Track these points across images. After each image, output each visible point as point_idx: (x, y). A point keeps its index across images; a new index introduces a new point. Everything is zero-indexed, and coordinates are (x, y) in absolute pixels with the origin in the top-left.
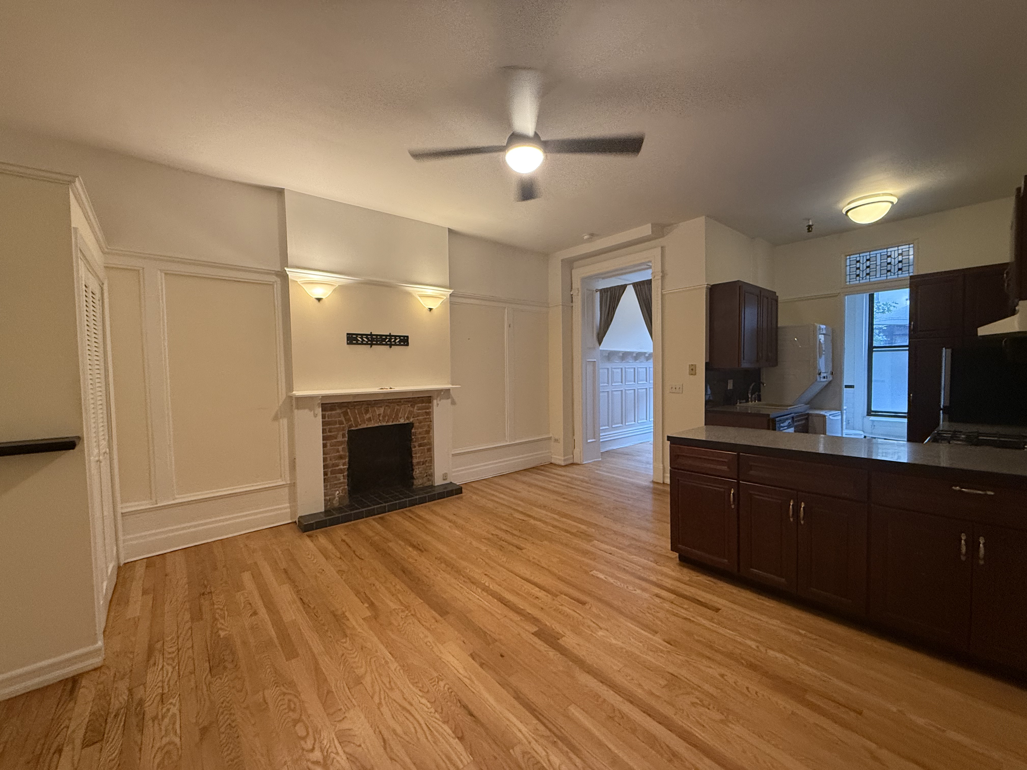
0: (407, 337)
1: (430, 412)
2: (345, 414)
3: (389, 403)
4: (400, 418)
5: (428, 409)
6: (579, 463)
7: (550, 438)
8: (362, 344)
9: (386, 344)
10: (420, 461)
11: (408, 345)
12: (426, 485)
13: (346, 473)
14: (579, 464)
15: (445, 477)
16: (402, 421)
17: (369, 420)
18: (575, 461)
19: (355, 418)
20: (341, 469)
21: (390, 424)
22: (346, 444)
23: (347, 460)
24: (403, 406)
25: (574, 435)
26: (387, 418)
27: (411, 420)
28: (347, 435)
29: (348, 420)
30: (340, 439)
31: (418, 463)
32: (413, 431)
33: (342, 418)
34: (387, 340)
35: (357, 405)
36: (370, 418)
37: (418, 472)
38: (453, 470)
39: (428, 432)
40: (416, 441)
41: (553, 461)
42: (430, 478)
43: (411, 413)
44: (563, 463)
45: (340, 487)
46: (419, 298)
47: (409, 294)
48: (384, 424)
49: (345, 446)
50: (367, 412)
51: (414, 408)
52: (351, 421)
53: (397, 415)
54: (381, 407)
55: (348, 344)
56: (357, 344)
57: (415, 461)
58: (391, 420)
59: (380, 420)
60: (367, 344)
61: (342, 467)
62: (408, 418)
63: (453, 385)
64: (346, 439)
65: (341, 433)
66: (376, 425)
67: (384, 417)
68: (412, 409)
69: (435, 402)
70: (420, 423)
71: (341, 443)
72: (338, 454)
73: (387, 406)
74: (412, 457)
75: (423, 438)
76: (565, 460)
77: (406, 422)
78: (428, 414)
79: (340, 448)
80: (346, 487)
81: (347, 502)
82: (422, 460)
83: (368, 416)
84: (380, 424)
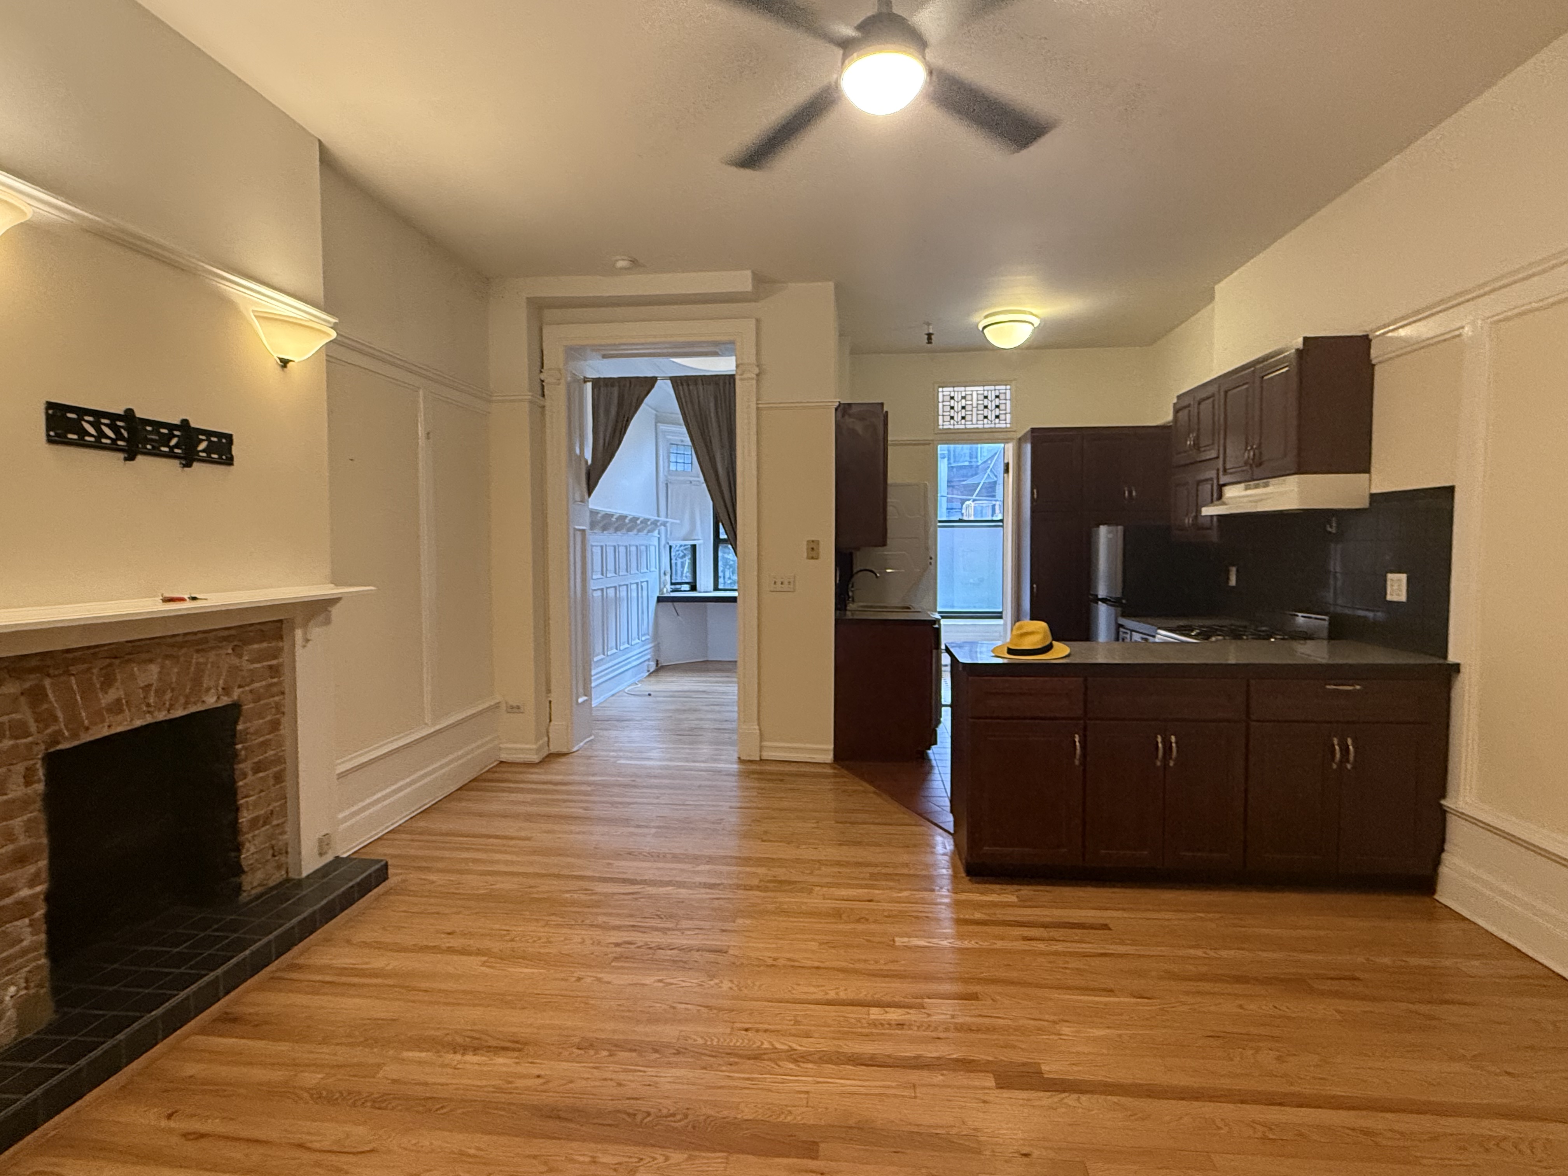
0: (229, 438)
1: (280, 665)
2: (36, 696)
3: (172, 645)
4: (208, 690)
5: (275, 657)
6: (565, 750)
7: (497, 706)
8: (97, 445)
9: (171, 455)
10: (257, 817)
11: (229, 461)
12: (271, 883)
13: (40, 913)
14: (564, 755)
15: (324, 844)
16: (211, 701)
17: (116, 708)
18: (553, 749)
19: (70, 708)
20: (21, 903)
21: (179, 713)
22: (39, 805)
23: (43, 863)
24: (212, 656)
26: (168, 695)
27: (236, 694)
28: (41, 773)
29: (45, 719)
30: (16, 790)
31: (254, 823)
32: (240, 727)
33: (25, 714)
34: (174, 442)
35: (75, 661)
36: (119, 700)
37: (253, 849)
38: (342, 817)
39: (275, 726)
40: (245, 760)
41: (504, 757)
42: (283, 859)
43: (234, 670)
44: (535, 758)
45: (18, 969)
46: (256, 323)
47: (225, 304)
48: (161, 716)
49: (36, 813)
50: (108, 682)
51: (240, 656)
52: (55, 719)
53: (197, 681)
54: (151, 661)
55: (50, 440)
56: (81, 444)
57: (245, 817)
58: (182, 700)
59: (148, 705)
60: (113, 447)
61: (25, 892)
62: (227, 691)
63: (337, 584)
64: (40, 787)
65: (20, 768)
66: (138, 723)
67: (160, 693)
68: (235, 661)
69: (299, 633)
70: (257, 700)
71: (25, 804)
72: (11, 847)
73: (167, 657)
74: (237, 809)
75: (265, 744)
76: (535, 750)
77: (219, 705)
78: (275, 671)
79: (17, 823)
80: (43, 961)
81: (46, 1014)
82: (262, 812)
83: (112, 695)
84: (149, 719)
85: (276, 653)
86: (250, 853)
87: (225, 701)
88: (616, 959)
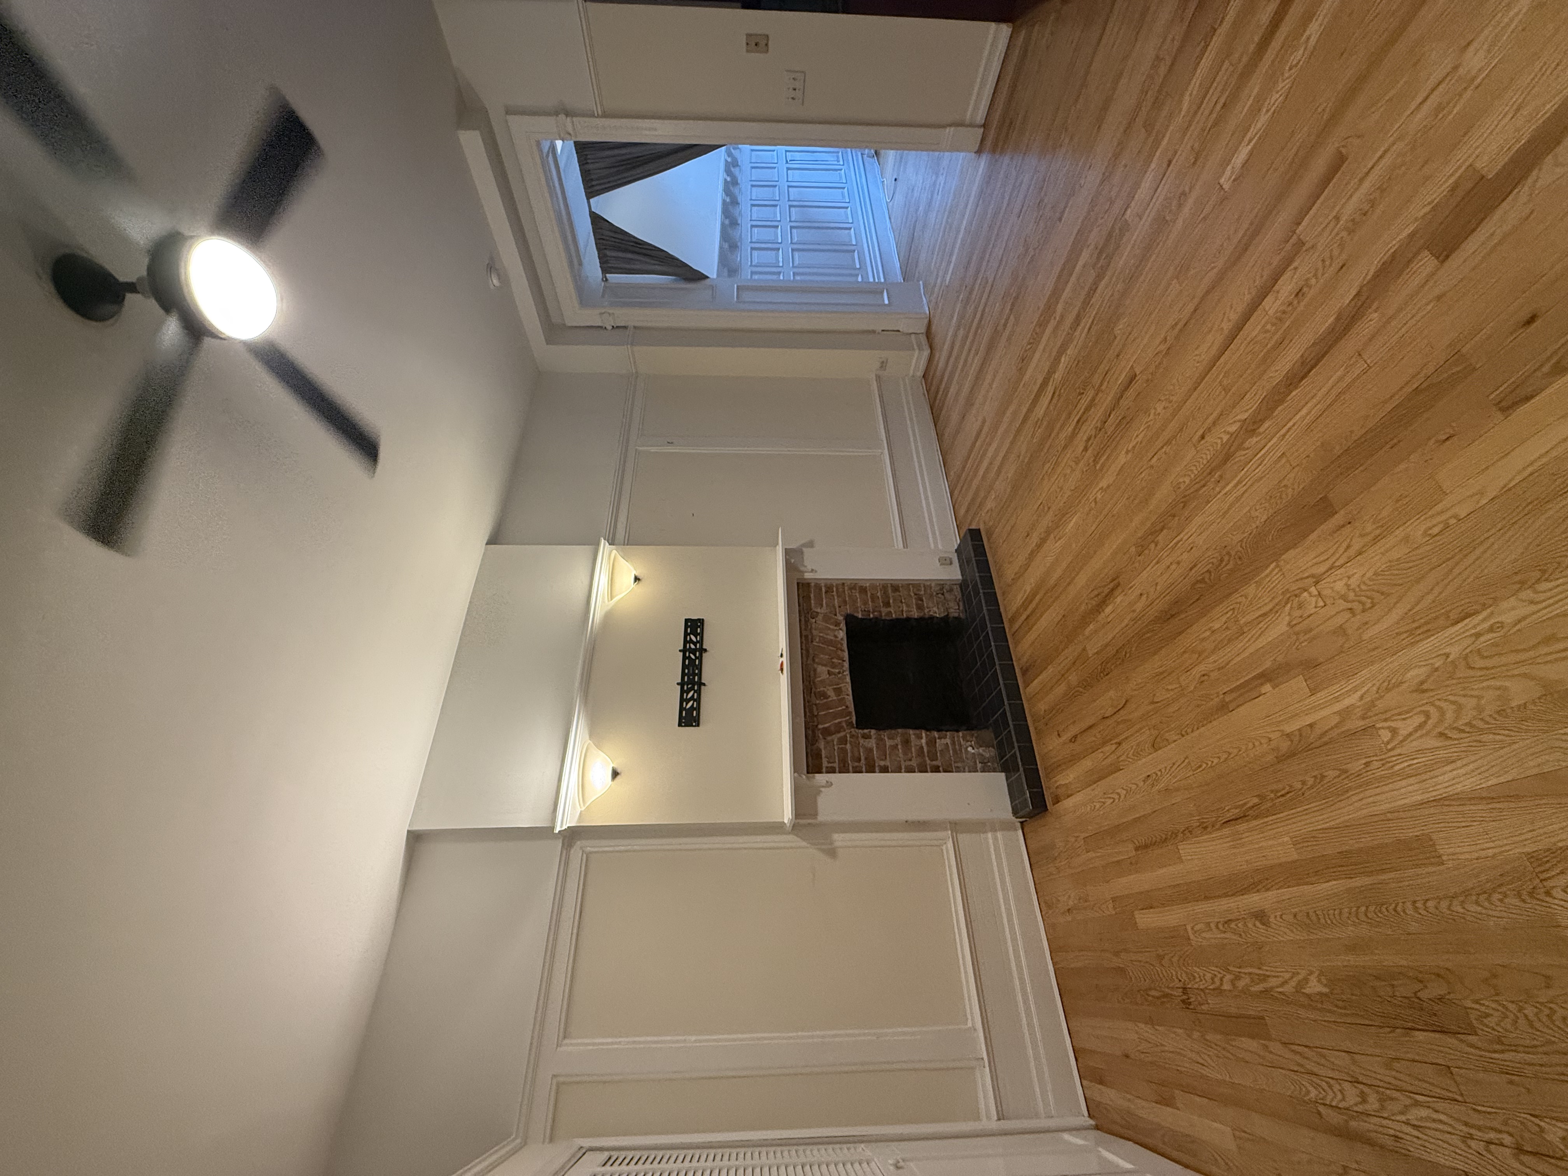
0: (687, 621)
1: (825, 586)
2: (827, 732)
3: (808, 657)
4: (836, 637)
5: (821, 589)
6: (926, 321)
7: (878, 378)
8: (698, 701)
9: (700, 658)
10: (917, 604)
11: (702, 621)
12: (959, 596)
13: (936, 734)
14: (930, 321)
15: (945, 562)
16: (842, 634)
17: (838, 691)
18: (923, 330)
19: (835, 716)
20: (927, 743)
21: (846, 655)
22: (881, 732)
23: (911, 732)
24: (815, 632)
25: (874, 332)
26: (835, 660)
27: (841, 618)
28: (866, 731)
29: (839, 728)
30: (872, 743)
31: (920, 608)
32: (860, 616)
33: (835, 738)
34: (693, 657)
35: (811, 711)
36: (834, 689)
37: (935, 609)
38: (932, 546)
39: (863, 590)
40: (880, 612)
41: (920, 373)
42: (947, 587)
43: (826, 619)
44: (926, 353)
45: (960, 745)
46: (615, 599)
47: (608, 617)
48: (846, 665)
49: (885, 735)
50: (824, 695)
51: (817, 613)
52: (840, 723)
53: (830, 643)
54: (815, 670)
55: (698, 725)
56: (698, 709)
57: (915, 614)
58: (839, 652)
59: (839, 673)
60: (699, 692)
61: (924, 741)
62: (837, 624)
63: (778, 544)
64: (873, 732)
65: (862, 741)
66: (848, 679)
67: (834, 666)
68: (820, 617)
69: (808, 576)
70: (845, 602)
71: (880, 741)
72: (899, 747)
73: (814, 660)
74: (908, 619)
75: (874, 598)
76: (920, 349)
77: (844, 628)
78: (829, 589)
79: (889, 743)
80: (961, 734)
81: (988, 734)
82: (914, 601)
83: (831, 693)
84: (847, 672)
85: (818, 587)
86: (936, 611)
87: (843, 626)
88: (1095, 461)
